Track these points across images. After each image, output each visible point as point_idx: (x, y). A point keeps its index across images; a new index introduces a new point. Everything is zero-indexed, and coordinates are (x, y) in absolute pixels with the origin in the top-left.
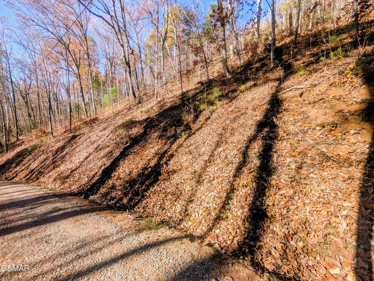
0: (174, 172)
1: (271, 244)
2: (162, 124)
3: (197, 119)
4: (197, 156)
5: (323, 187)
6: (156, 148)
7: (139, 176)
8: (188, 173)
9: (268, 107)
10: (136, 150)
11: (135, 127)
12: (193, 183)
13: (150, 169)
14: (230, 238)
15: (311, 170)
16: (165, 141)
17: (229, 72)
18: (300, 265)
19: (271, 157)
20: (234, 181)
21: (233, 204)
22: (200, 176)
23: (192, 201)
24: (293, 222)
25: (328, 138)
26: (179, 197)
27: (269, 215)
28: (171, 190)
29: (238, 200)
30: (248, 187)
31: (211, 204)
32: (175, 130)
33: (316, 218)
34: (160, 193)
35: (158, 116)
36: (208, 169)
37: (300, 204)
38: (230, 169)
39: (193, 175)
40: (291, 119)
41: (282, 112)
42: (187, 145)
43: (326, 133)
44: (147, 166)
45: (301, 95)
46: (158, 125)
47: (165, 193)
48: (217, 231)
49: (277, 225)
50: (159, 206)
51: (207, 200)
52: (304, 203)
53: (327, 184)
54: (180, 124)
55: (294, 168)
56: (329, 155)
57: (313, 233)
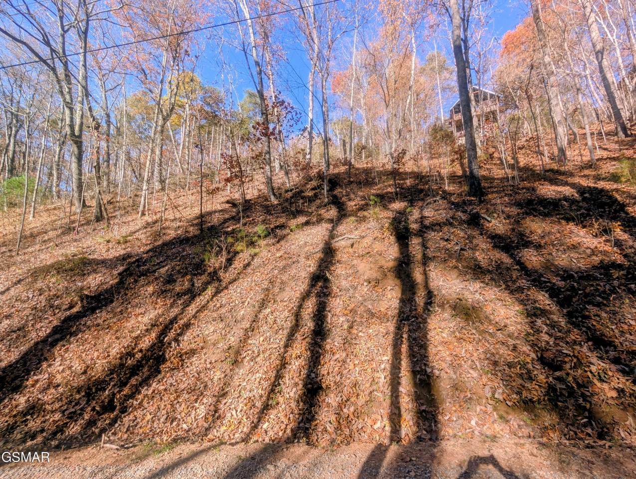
0: (193, 352)
1: (326, 419)
2: (163, 270)
3: (231, 265)
4: (232, 323)
5: (369, 345)
6: (153, 314)
7: (112, 372)
8: (219, 351)
9: (322, 256)
10: (100, 321)
11: (95, 271)
12: (227, 366)
13: (139, 356)
14: (282, 428)
15: (360, 329)
16: (172, 300)
17: (274, 195)
18: (351, 431)
19: (325, 317)
20: (286, 352)
21: (285, 384)
22: (238, 353)
23: (224, 395)
24: (346, 388)
25: (373, 295)
26: (202, 394)
27: (324, 386)
28: (186, 385)
29: (291, 377)
30: (302, 358)
31: (256, 391)
32: (192, 280)
33: (364, 377)
34: (164, 395)
35: (151, 254)
36: (250, 342)
37: (351, 367)
38: (281, 337)
39: (227, 354)
40: (343, 273)
41: (335, 263)
42: (214, 306)
43: (371, 289)
44: (133, 349)
45: (352, 245)
46: (155, 271)
47: (176, 392)
48: (265, 426)
49: (332, 395)
50: (165, 417)
51: (248, 387)
52: (354, 365)
53: (372, 341)
54: (199, 271)
55: (346, 328)
56: (374, 311)
57: (362, 393)
